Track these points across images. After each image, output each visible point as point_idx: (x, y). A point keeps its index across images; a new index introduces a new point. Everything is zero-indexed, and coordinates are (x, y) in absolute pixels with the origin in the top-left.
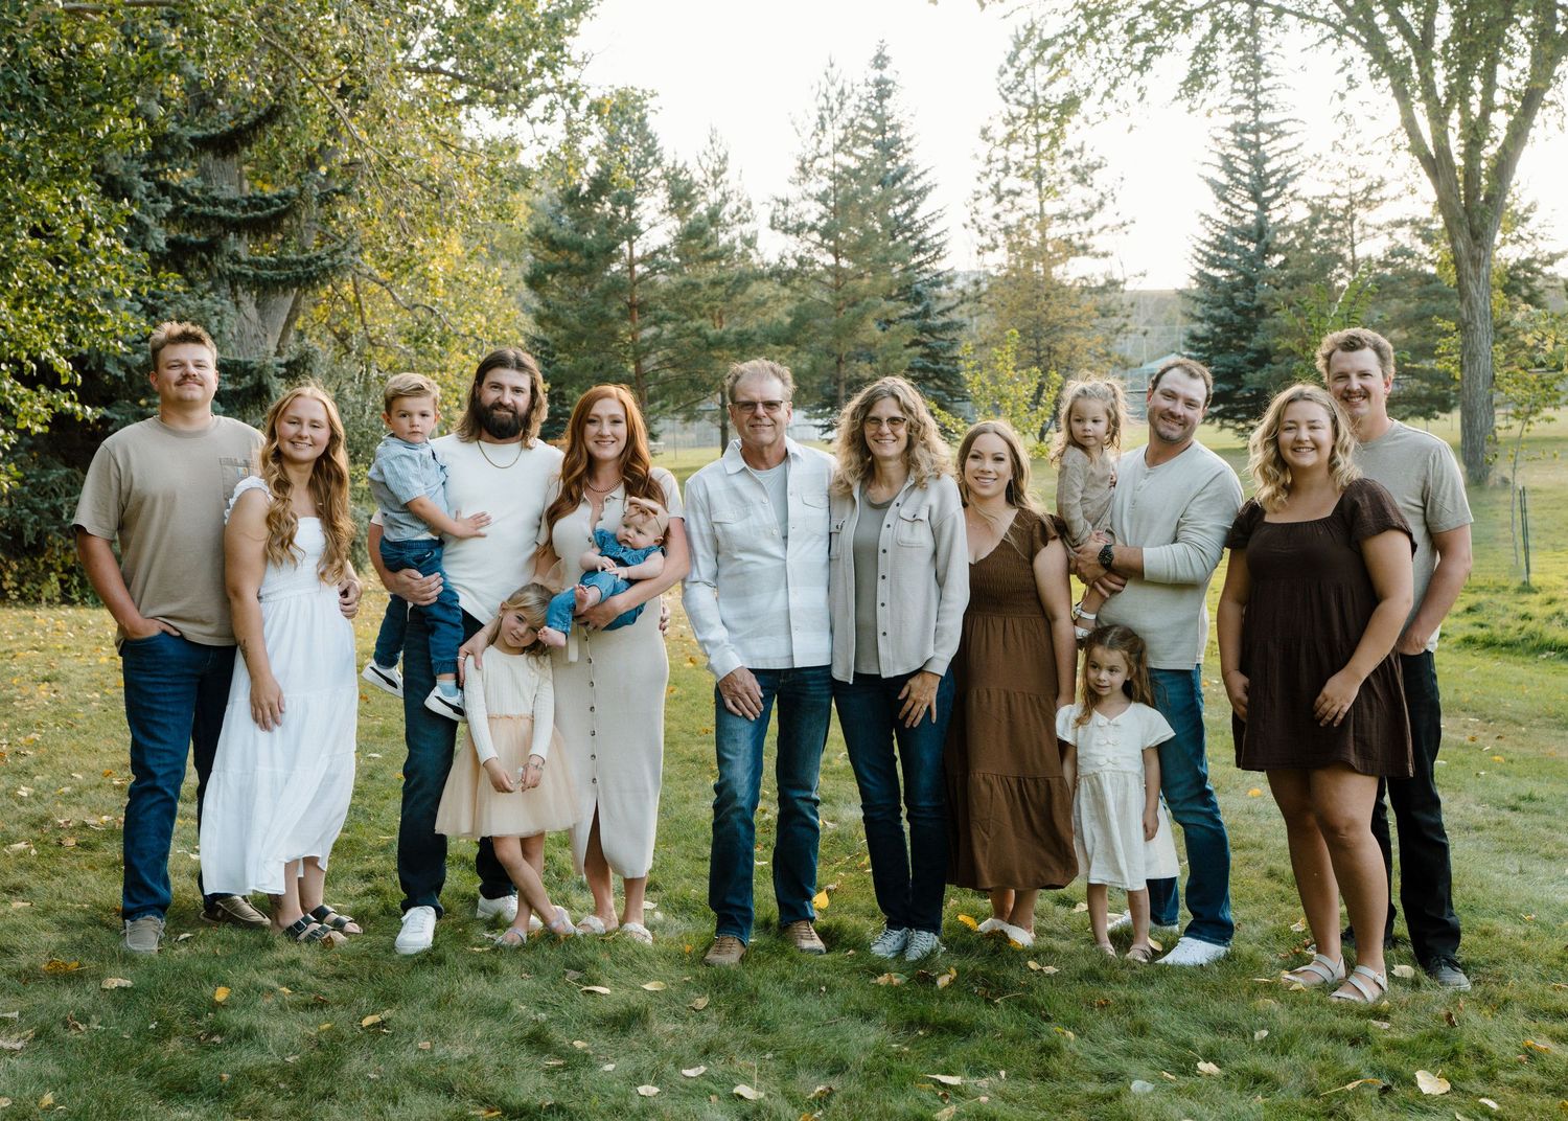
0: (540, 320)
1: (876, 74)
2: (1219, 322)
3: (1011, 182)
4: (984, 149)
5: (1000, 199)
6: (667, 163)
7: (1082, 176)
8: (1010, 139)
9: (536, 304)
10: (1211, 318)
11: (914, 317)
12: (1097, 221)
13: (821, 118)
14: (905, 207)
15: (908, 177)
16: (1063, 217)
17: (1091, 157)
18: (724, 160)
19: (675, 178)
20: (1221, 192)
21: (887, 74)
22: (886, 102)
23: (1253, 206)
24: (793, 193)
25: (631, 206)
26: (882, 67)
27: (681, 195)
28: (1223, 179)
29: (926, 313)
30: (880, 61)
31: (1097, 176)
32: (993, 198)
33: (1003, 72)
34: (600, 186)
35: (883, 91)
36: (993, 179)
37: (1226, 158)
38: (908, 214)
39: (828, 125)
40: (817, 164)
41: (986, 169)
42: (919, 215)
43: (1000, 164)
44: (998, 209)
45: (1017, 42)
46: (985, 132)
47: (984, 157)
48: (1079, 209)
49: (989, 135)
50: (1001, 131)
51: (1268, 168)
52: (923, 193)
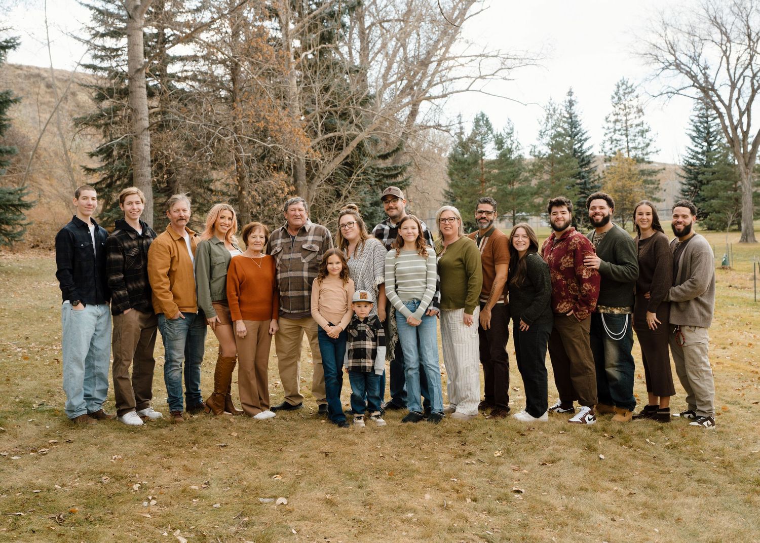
0: (452, 186)
1: (569, 98)
2: (692, 185)
3: (617, 136)
4: (606, 125)
5: (612, 142)
6: (495, 133)
7: (642, 133)
8: (616, 121)
9: (450, 182)
10: (689, 184)
11: (580, 184)
12: (649, 149)
13: (547, 118)
14: (579, 145)
15: (580, 134)
16: (635, 148)
17: (645, 127)
18: (512, 129)
19: (497, 137)
20: (693, 138)
21: (573, 98)
22: (572, 108)
23: (705, 144)
24: (537, 143)
25: (482, 147)
26: (571, 95)
27: (500, 143)
28: (694, 134)
29: (585, 183)
30: (570, 93)
31: (647, 135)
32: (610, 142)
33: (613, 98)
34: (471, 140)
35: (571, 103)
36: (610, 135)
37: (696, 127)
38: (581, 147)
39: (550, 120)
40: (546, 133)
41: (607, 132)
42: (584, 147)
43: (612, 130)
44: (611, 146)
45: (618, 87)
46: (607, 119)
47: (606, 127)
48: (642, 145)
49: (609, 120)
50: (613, 118)
51: (711, 130)
52: (586, 140)
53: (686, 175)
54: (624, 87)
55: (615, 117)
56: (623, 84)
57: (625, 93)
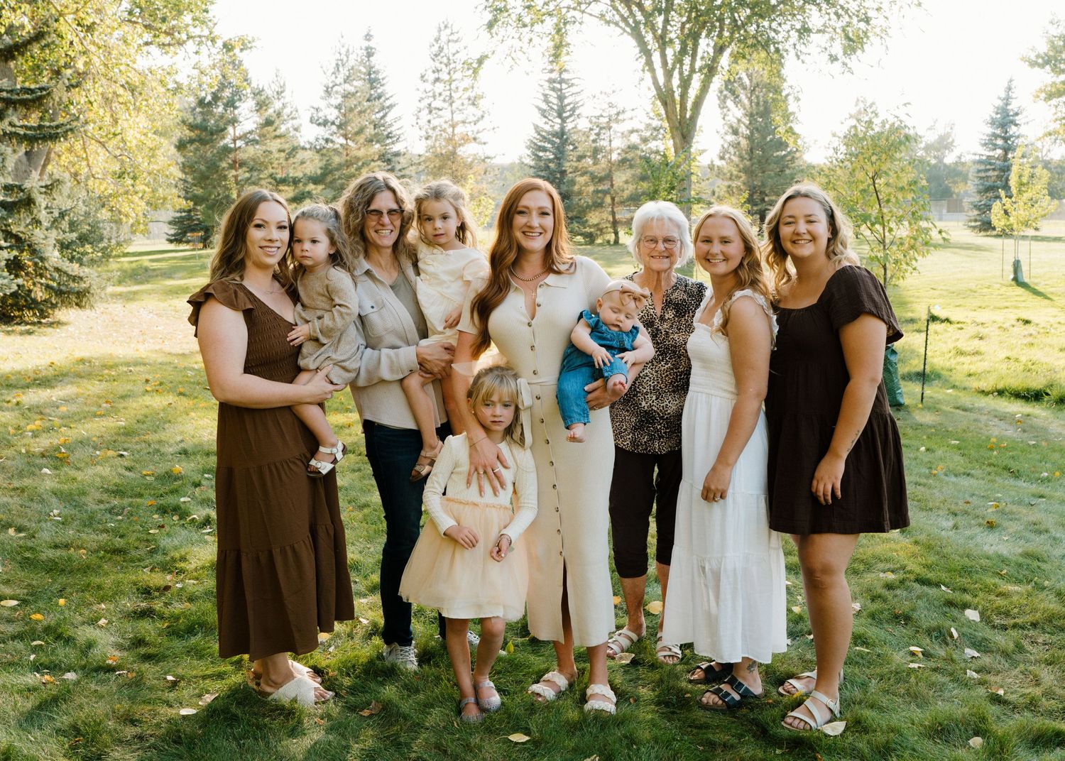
1: (366, 44)
3: (436, 103)
4: (423, 86)
5: (430, 112)
6: (254, 85)
7: (473, 102)
8: (436, 81)
12: (481, 125)
13: (337, 65)
14: (381, 114)
15: (383, 98)
16: (464, 122)
17: (477, 92)
18: (282, 87)
19: (258, 94)
20: (543, 113)
21: (372, 44)
22: (371, 59)
23: (559, 121)
24: (322, 104)
25: (234, 108)
26: (369, 40)
27: (261, 103)
28: (544, 106)
30: (368, 37)
31: (480, 102)
32: (427, 111)
33: (432, 46)
34: (217, 97)
35: (370, 55)
36: (428, 101)
37: (545, 96)
38: (383, 118)
39: (341, 69)
40: (335, 89)
41: (424, 96)
42: (388, 119)
43: (431, 94)
44: (430, 117)
45: (440, 30)
46: (422, 77)
47: (422, 90)
48: (471, 119)
49: (424, 79)
50: (431, 77)
51: (566, 102)
52: (390, 107)
53: (532, 163)
54: (448, 31)
55: (436, 75)
56: (446, 27)
57: (449, 41)
